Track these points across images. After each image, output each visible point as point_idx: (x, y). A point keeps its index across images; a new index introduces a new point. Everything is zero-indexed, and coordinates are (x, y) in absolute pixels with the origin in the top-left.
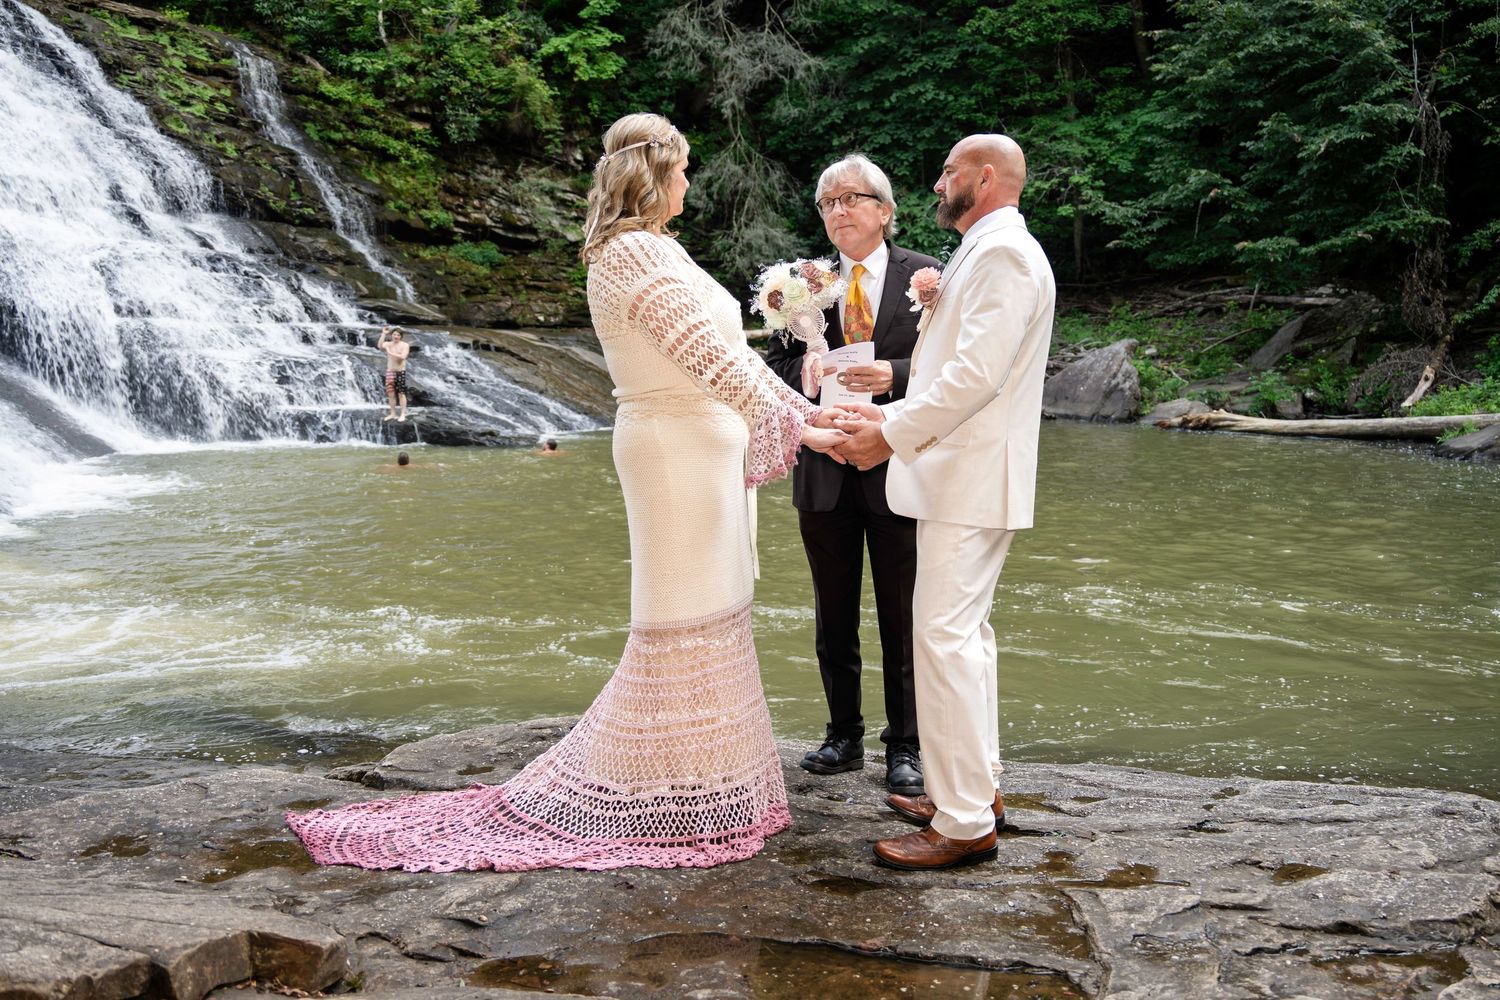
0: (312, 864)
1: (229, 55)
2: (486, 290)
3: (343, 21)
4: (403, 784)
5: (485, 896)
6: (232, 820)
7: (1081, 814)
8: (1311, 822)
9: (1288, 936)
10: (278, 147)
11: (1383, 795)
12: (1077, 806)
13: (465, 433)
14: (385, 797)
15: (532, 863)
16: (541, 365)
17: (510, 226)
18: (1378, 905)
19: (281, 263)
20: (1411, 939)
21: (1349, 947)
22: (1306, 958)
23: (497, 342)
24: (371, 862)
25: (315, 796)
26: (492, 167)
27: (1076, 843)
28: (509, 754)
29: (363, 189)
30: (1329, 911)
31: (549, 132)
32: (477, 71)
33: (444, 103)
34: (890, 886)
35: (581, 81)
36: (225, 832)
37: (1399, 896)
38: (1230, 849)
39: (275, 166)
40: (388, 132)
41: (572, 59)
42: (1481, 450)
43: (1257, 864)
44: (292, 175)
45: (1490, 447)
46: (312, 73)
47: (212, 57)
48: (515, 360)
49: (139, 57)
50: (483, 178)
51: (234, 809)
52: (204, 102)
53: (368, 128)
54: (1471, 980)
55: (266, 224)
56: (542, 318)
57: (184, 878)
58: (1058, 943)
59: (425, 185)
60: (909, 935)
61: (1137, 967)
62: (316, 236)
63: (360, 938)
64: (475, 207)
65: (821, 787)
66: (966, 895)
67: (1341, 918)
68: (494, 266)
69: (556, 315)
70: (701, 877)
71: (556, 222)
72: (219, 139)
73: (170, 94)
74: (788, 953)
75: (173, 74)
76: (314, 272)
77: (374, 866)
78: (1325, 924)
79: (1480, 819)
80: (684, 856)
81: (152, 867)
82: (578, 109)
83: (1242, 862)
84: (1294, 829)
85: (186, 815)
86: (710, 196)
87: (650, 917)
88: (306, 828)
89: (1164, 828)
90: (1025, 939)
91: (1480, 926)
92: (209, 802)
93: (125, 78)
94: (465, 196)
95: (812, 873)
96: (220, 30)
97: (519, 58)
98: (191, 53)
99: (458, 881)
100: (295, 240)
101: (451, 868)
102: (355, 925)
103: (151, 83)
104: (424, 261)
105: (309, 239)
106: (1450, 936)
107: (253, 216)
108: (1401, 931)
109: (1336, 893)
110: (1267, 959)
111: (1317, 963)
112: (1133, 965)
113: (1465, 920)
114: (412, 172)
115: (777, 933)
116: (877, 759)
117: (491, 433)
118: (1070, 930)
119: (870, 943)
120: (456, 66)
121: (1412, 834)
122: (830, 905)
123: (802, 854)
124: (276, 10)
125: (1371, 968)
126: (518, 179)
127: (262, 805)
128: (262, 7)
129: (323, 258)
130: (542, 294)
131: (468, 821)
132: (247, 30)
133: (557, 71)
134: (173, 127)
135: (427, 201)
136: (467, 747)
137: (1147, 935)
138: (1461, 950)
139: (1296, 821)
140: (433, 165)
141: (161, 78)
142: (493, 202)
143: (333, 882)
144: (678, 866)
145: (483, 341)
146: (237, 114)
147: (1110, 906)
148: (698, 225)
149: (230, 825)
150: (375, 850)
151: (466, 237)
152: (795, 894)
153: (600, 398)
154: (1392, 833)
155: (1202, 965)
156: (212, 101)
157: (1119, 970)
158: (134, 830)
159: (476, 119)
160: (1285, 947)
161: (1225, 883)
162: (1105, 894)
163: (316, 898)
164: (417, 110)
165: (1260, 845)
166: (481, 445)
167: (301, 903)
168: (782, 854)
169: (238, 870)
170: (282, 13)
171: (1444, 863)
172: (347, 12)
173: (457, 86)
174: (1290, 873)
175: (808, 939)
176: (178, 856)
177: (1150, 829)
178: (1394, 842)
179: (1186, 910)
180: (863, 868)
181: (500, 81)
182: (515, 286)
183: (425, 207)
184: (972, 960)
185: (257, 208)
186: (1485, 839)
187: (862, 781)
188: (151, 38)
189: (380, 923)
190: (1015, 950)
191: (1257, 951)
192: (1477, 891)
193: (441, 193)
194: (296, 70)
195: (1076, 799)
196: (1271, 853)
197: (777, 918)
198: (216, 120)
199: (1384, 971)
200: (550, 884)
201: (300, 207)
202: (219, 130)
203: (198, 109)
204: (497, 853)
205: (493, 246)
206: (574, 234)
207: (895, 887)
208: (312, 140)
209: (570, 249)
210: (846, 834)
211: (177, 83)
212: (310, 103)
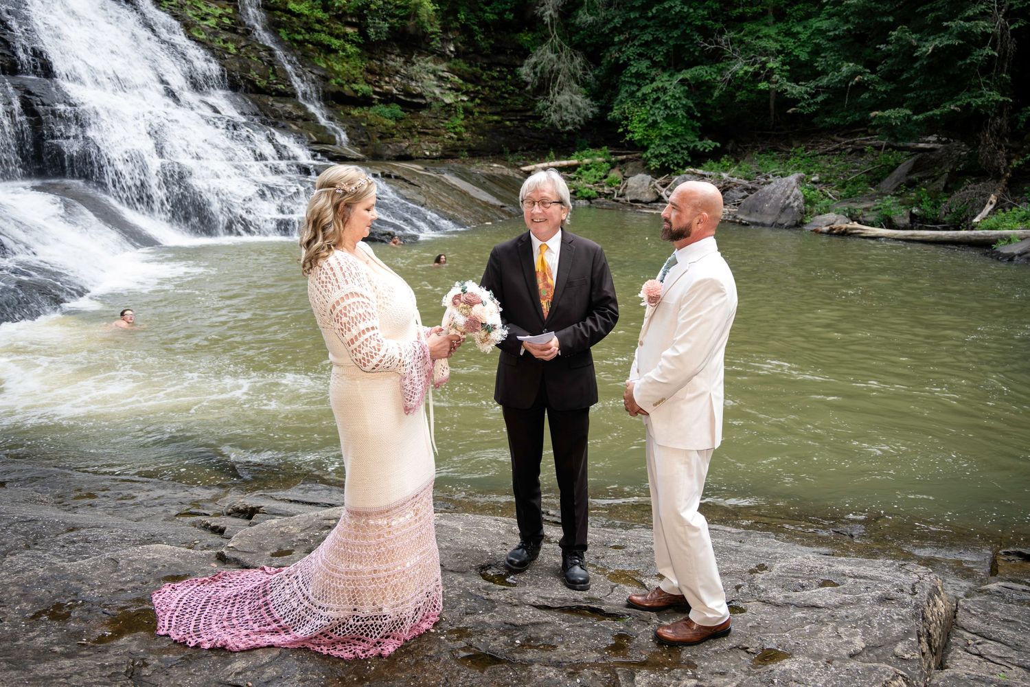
2: (393, 135)
4: (236, 562)
5: (254, 667)
6: (126, 591)
10: (263, 46)
11: (855, 578)
16: (423, 187)
17: (408, 93)
19: (264, 122)
23: (396, 173)
25: (182, 572)
26: (397, 56)
27: (637, 627)
28: (305, 540)
29: (315, 71)
31: (433, 33)
33: (366, 15)
34: (509, 662)
36: (119, 601)
39: (260, 58)
40: (331, 34)
42: (1020, 255)
43: (745, 649)
44: (271, 64)
45: (1026, 253)
48: (406, 185)
50: (391, 63)
51: (129, 582)
52: (215, 17)
53: (319, 32)
55: (253, 96)
56: (428, 153)
57: (84, 640)
59: (354, 68)
62: (286, 102)
64: (386, 82)
66: (552, 673)
68: (398, 120)
69: (436, 151)
71: (437, 91)
72: (225, 41)
73: (194, 13)
76: (284, 127)
81: (68, 631)
82: (451, 18)
83: (737, 647)
85: (100, 587)
86: (535, 73)
92: (114, 576)
93: (166, 3)
94: (380, 75)
95: (463, 649)
100: (272, 105)
103: (182, 6)
104: (353, 117)
105: (281, 105)
107: (246, 91)
109: (786, 680)
114: (347, 60)
117: (389, 234)
121: (856, 621)
122: (467, 678)
123: (462, 633)
126: (413, 64)
127: (147, 579)
129: (291, 118)
130: (428, 137)
134: (196, 34)
135: (356, 79)
136: (282, 533)
139: (788, 604)
140: (360, 55)
141: (189, 3)
142: (397, 78)
145: (387, 172)
146: (236, 24)
148: (528, 91)
149: (123, 595)
151: (380, 101)
152: (448, 667)
153: (460, 208)
154: (843, 621)
156: (221, 16)
158: (67, 597)
159: (387, 25)
164: (349, 19)
166: (382, 241)
168: (450, 632)
169: (119, 634)
171: (869, 648)
173: (374, 4)
174: (765, 657)
176: (85, 620)
178: (841, 630)
180: (497, 644)
182: (411, 132)
183: (354, 82)
185: (249, 86)
186: (904, 626)
193: (365, 73)
196: (759, 639)
198: (223, 29)
201: (276, 84)
202: (225, 36)
203: (212, 22)
205: (398, 106)
206: (449, 99)
207: (511, 663)
208: (283, 40)
209: (447, 108)
210: (492, 617)
211: (199, 5)
212: (282, 16)
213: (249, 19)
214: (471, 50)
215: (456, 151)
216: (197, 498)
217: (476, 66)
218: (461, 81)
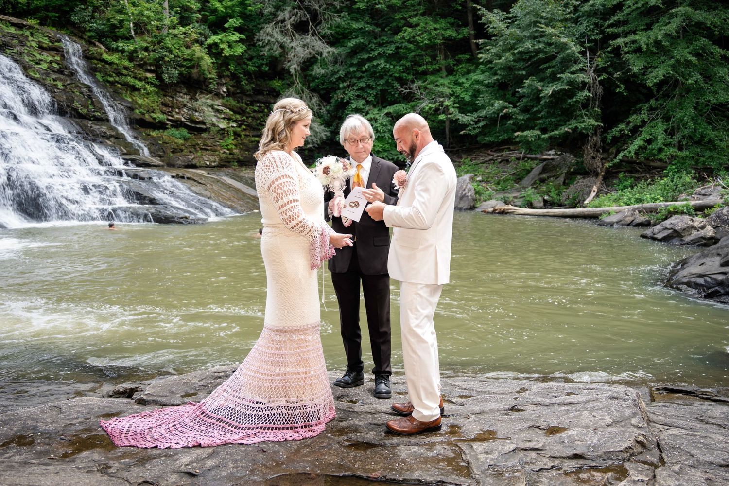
0: (114, 446)
1: (59, 41)
2: (182, 150)
3: (114, 27)
4: (155, 403)
5: (198, 460)
6: (74, 425)
7: (462, 405)
8: (559, 405)
9: (553, 462)
10: (83, 84)
11: (587, 389)
12: (460, 400)
13: (173, 217)
14: (147, 410)
15: (219, 442)
16: (208, 185)
17: (193, 121)
18: (590, 445)
19: (85, 139)
20: (604, 460)
21: (579, 465)
22: (561, 472)
23: (188, 175)
24: (142, 444)
25: (114, 411)
26: (184, 94)
27: (461, 420)
28: (204, 386)
29: (123, 104)
30: (570, 449)
31: (211, 79)
32: (177, 51)
33: (162, 65)
34: (382, 445)
35: (225, 56)
36: (71, 431)
37: (598, 441)
38: (526, 420)
39: (81, 93)
40: (135, 78)
41: (221, 46)
42: (617, 222)
43: (538, 427)
44: (90, 97)
45: (621, 221)
46: (99, 50)
47: (51, 42)
48: (196, 183)
49: (15, 41)
50: (180, 99)
51: (75, 419)
52: (46, 62)
53: (126, 76)
54: (630, 478)
55: (77, 120)
56: (208, 163)
57: (52, 456)
58: (456, 470)
59: (153, 102)
60: (391, 470)
61: (491, 481)
62: (101, 125)
63: (139, 484)
64: (176, 113)
65: (348, 396)
66: (415, 449)
67: (575, 452)
68: (186, 139)
69: (214, 162)
70: (296, 445)
71: (214, 120)
72: (54, 80)
73: (30, 59)
74: (338, 481)
75: (32, 49)
76: (101, 142)
77: (144, 446)
78: (568, 455)
79: (628, 400)
80: (289, 435)
81: (36, 451)
82: (224, 68)
83: (532, 426)
84: (552, 408)
85: (51, 423)
87: (274, 466)
88: (110, 428)
89: (498, 410)
90: (442, 469)
91: (632, 452)
92: (62, 416)
93: (8, 51)
94: (172, 107)
95: (347, 440)
96: (54, 29)
97: (197, 45)
98: (40, 40)
99: (185, 453)
100: (91, 127)
101: (181, 446)
102: (137, 477)
103: (21, 54)
104: (152, 137)
105: (98, 127)
106: (620, 458)
107: (71, 117)
108: (600, 457)
109: (572, 441)
110: (545, 473)
111: (566, 474)
112: (490, 480)
113: (626, 450)
114: (147, 96)
115: (333, 472)
116: (371, 380)
117: (186, 218)
118: (462, 464)
119: (374, 475)
120: (167, 48)
121: (601, 409)
122: (356, 456)
123: (342, 431)
124: (81, 20)
125: (588, 475)
126: (197, 100)
127: (88, 417)
128: (75, 19)
129: (105, 136)
130: (208, 152)
131: (187, 421)
132: (68, 29)
133: (214, 51)
134: (32, 74)
135: (154, 110)
136: (184, 383)
137: (495, 465)
138: (625, 464)
139: (553, 404)
140: (157, 93)
141: (26, 51)
142: (185, 110)
143: (124, 456)
144: (286, 440)
145: (181, 174)
146: (63, 68)
147: (478, 451)
149: (73, 427)
150: (144, 438)
151: (172, 126)
152: (339, 451)
153: (236, 200)
154: (593, 409)
155: (519, 478)
156: (51, 62)
157: (484, 483)
158: (26, 431)
159: (177, 72)
160: (552, 467)
161: (526, 437)
162: (476, 445)
163: (117, 464)
164: (149, 68)
165: (539, 417)
166: (181, 223)
167: (110, 467)
168: (332, 432)
169: (79, 451)
170: (84, 22)
171: (616, 423)
172: (116, 22)
173: (168, 57)
174: (553, 431)
175: (346, 474)
176: (49, 444)
177: (492, 411)
178: (594, 413)
179: (510, 452)
180: (370, 436)
181: (188, 55)
182: (195, 149)
183: (153, 112)
184: (419, 481)
185: (73, 112)
186: (631, 410)
187: (365, 392)
188: (21, 32)
189: (148, 476)
190: (438, 475)
191: (541, 469)
192: (630, 437)
193: (161, 106)
194: (91, 48)
195: (459, 396)
196: (544, 421)
197: (332, 464)
198: (53, 71)
199: (594, 476)
200: (227, 452)
201: (94, 112)
202: (54, 76)
203: (44, 66)
204: (202, 438)
205: (185, 130)
206: (222, 125)
207: (384, 446)
208: (99, 81)
209: (221, 132)
210: (360, 421)
211: (34, 53)
212: (98, 64)
213: (72, 64)
214: (238, 91)
215: (229, 162)
216: (78, 390)
217: (242, 103)
218: (232, 113)
